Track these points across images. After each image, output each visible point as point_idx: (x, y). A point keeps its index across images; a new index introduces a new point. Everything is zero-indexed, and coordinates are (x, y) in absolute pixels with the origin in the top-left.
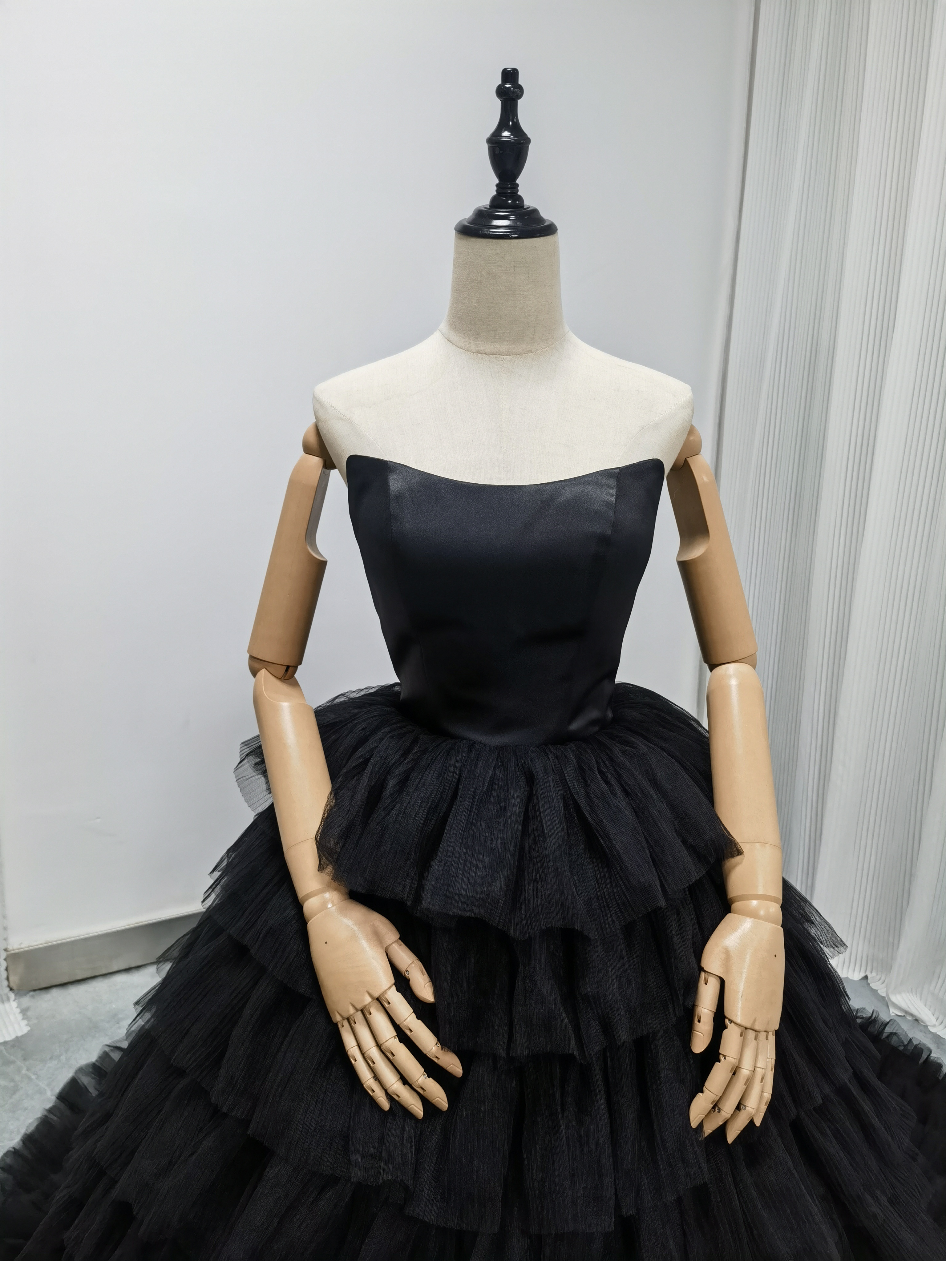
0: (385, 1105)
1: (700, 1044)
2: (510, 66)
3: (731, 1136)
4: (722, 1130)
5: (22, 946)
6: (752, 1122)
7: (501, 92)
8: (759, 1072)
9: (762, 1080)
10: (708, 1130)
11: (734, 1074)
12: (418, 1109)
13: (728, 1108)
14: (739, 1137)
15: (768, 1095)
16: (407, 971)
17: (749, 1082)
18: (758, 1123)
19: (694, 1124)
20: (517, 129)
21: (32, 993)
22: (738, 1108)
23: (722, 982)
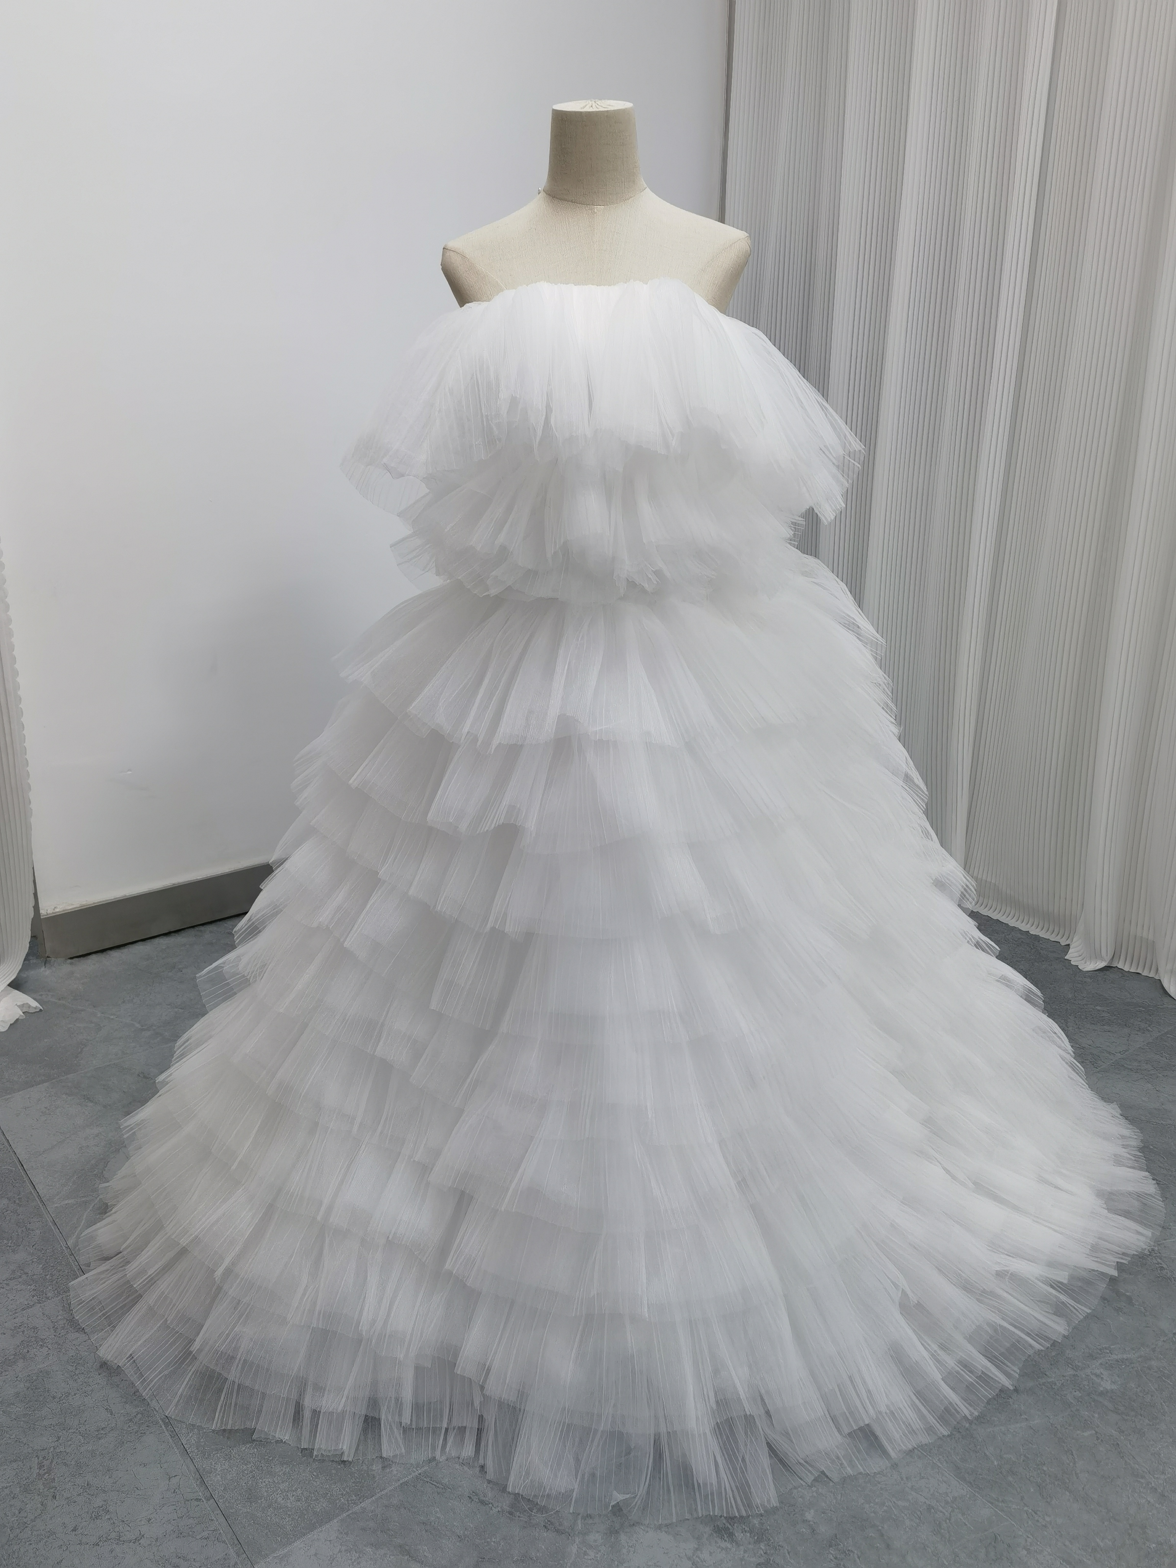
5: (57, 910)
21: (70, 961)
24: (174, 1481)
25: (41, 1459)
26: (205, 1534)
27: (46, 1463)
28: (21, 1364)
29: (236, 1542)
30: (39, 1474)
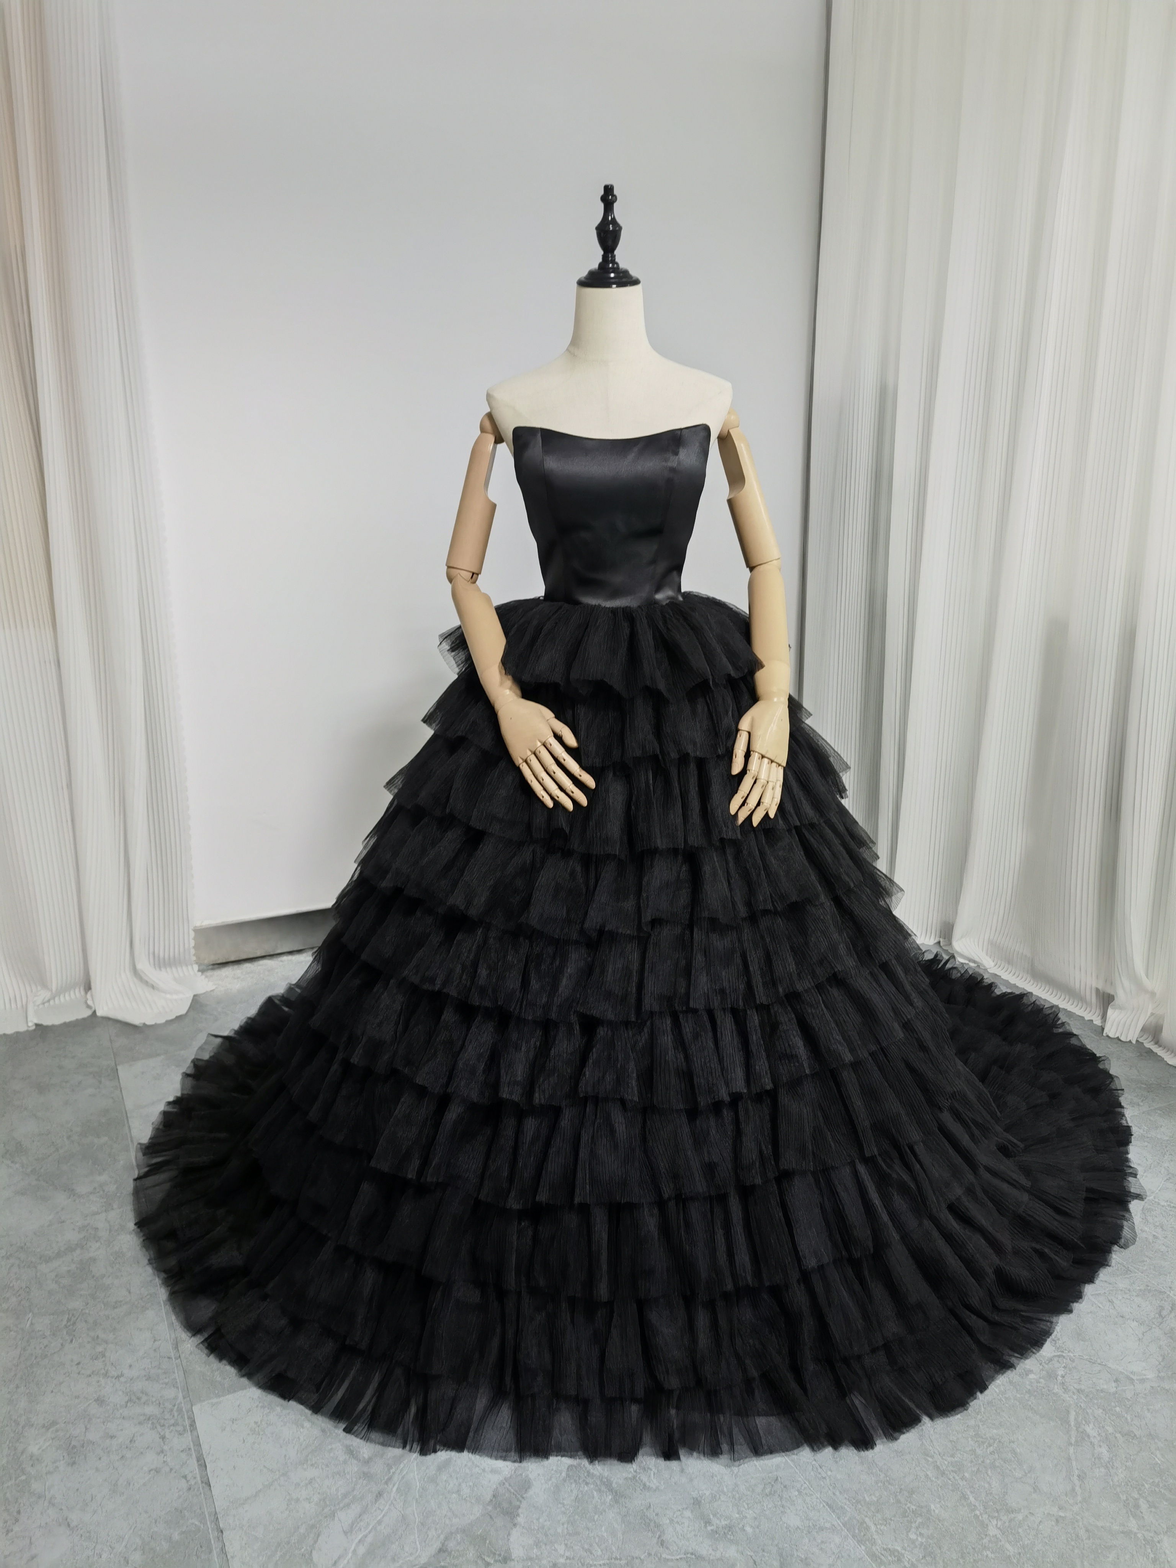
0: (550, 804)
1: (736, 769)
2: (608, 183)
3: (756, 821)
4: (749, 818)
6: (767, 815)
7: (604, 199)
8: (770, 785)
9: (773, 789)
10: (741, 818)
11: (755, 782)
12: (569, 805)
13: (752, 802)
14: (760, 823)
15: (777, 799)
16: (561, 731)
17: (765, 787)
18: (772, 815)
19: (733, 812)
20: (614, 221)
22: (759, 804)
23: (749, 733)
24: (157, 1343)
25: (71, 1315)
26: (167, 1381)
27: (73, 1319)
28: (78, 1251)
29: (186, 1389)
30: (66, 1325)
